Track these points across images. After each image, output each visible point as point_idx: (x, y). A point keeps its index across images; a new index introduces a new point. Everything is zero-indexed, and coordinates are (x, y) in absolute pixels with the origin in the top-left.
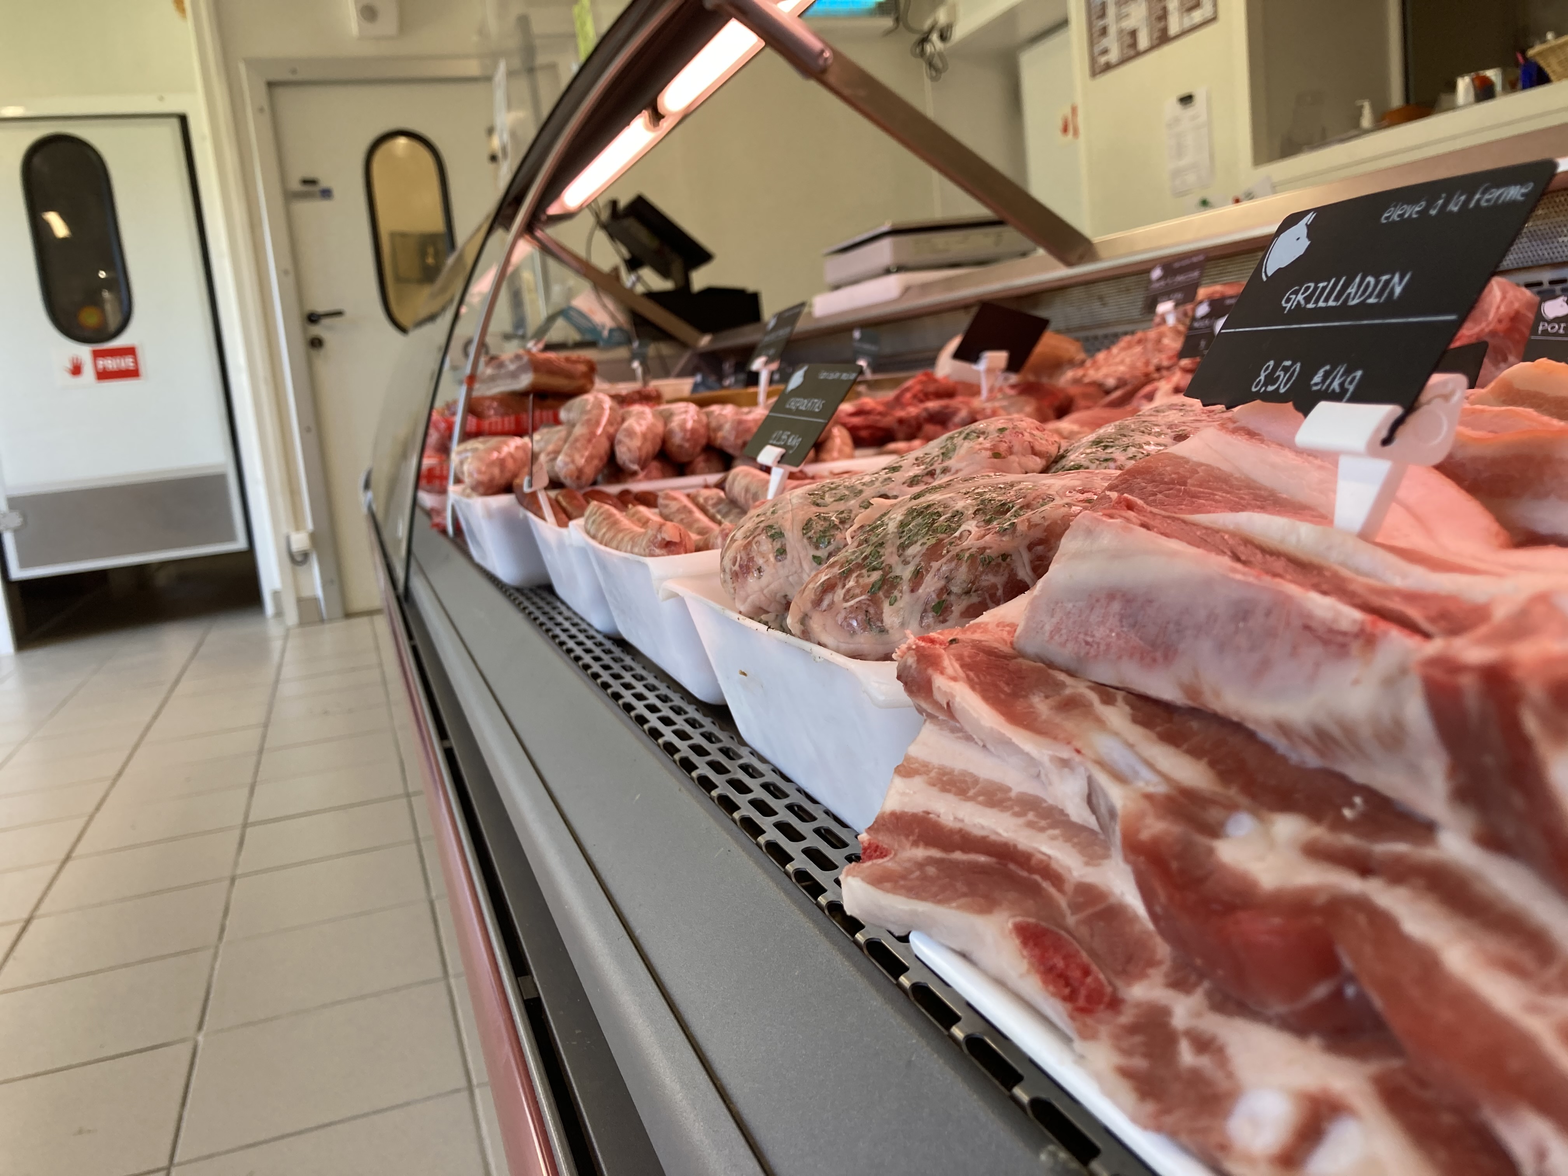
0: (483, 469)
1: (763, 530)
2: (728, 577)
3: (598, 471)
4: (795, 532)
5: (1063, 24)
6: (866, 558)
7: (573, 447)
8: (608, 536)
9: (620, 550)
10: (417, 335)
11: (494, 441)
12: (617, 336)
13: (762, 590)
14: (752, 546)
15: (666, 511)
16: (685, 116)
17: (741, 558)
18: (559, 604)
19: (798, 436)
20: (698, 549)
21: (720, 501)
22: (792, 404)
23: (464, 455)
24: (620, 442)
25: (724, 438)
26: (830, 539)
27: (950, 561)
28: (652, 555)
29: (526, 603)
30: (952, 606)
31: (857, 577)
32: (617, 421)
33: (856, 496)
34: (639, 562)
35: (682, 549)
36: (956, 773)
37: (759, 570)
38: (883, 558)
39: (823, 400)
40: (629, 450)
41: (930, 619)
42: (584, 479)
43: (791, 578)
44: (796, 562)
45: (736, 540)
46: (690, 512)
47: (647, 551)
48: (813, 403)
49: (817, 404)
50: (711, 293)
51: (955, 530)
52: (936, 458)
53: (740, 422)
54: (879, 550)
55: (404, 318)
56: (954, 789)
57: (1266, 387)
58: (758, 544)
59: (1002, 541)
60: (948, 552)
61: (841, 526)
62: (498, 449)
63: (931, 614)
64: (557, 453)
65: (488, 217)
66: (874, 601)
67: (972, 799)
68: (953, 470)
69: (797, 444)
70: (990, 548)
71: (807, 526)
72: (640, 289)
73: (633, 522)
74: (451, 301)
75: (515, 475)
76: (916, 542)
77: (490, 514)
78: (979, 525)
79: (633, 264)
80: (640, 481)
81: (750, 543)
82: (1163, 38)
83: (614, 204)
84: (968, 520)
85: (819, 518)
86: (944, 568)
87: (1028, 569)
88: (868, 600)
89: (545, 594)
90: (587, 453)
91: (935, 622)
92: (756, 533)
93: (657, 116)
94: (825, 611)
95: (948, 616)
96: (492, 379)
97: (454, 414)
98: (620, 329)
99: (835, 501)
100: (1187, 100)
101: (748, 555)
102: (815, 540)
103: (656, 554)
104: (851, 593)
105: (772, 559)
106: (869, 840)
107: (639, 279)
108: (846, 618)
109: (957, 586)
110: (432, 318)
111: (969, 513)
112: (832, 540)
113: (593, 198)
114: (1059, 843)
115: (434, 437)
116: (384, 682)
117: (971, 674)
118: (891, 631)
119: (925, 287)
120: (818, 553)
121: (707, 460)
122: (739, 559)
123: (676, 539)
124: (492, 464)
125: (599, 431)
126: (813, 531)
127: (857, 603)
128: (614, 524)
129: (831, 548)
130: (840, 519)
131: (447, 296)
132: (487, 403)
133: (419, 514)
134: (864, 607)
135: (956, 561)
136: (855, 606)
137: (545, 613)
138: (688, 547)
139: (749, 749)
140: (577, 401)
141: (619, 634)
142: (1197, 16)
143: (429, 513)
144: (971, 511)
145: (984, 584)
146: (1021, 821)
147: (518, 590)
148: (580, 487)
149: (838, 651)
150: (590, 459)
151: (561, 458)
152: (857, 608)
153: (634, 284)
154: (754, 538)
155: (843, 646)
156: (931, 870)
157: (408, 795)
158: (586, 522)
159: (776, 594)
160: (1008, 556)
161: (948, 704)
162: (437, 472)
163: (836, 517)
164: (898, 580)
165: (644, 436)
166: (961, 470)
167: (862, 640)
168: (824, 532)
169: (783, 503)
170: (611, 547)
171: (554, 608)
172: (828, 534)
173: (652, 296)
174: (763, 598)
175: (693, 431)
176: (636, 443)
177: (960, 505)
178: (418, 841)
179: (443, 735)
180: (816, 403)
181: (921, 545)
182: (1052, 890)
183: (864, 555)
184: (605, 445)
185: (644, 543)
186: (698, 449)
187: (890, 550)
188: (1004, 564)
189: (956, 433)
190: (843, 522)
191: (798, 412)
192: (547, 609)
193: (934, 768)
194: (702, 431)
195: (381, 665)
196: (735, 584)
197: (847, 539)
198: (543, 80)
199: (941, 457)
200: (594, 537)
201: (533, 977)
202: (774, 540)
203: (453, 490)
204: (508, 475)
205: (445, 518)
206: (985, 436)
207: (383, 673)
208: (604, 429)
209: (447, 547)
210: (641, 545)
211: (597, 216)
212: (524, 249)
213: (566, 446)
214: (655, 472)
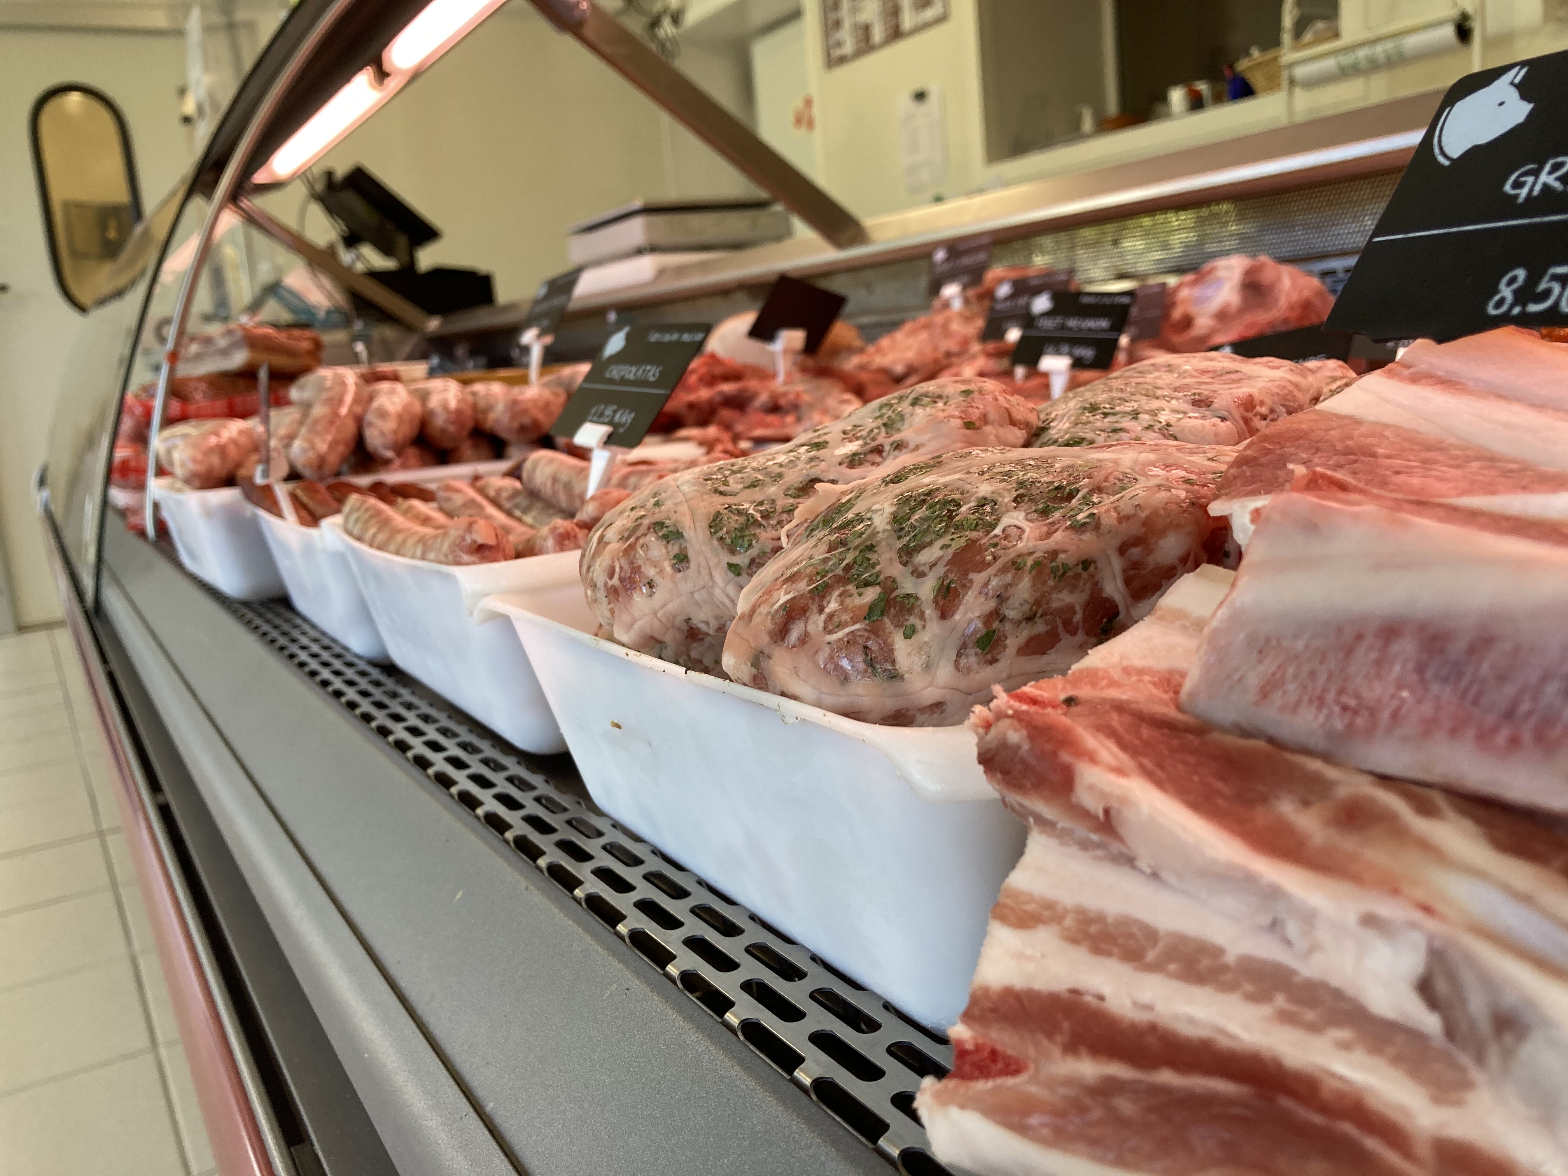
0: (199, 456)
1: (649, 529)
2: (601, 594)
3: (343, 460)
4: (699, 530)
5: (796, 15)
6: (848, 568)
7: (312, 430)
8: (381, 538)
9: (403, 555)
10: (98, 315)
11: (209, 425)
12: (336, 317)
13: (655, 613)
14: (636, 551)
15: (447, 506)
16: (416, 75)
17: (621, 568)
18: (299, 621)
19: (627, 412)
20: (519, 555)
21: (516, 493)
22: (615, 372)
23: (171, 442)
24: (370, 424)
25: (497, 421)
26: (751, 540)
27: (1003, 570)
28: (458, 563)
29: (258, 621)
30: (1006, 638)
31: (840, 595)
32: (365, 400)
33: (775, 481)
34: (439, 573)
35: (500, 555)
36: (1110, 920)
37: (651, 585)
38: (878, 568)
39: (658, 365)
40: (382, 433)
41: (971, 659)
42: (327, 470)
43: (697, 596)
44: (705, 572)
45: (607, 543)
46: (480, 507)
47: (451, 557)
48: (644, 370)
49: (652, 372)
50: (441, 274)
51: (993, 526)
52: (876, 431)
53: (515, 402)
54: (868, 556)
55: (84, 296)
56: (1115, 950)
57: (1524, 305)
58: (645, 548)
59: (1081, 540)
60: (995, 559)
61: (764, 522)
62: (217, 434)
63: (971, 651)
64: (291, 438)
65: (183, 181)
66: (875, 631)
67: (1156, 967)
68: (911, 446)
69: (629, 421)
70: (1065, 551)
71: (715, 523)
72: (360, 267)
73: (410, 519)
74: (143, 272)
75: (239, 465)
76: (930, 544)
77: (208, 513)
78: (1029, 517)
79: (351, 241)
80: (396, 470)
81: (632, 547)
82: (896, 34)
83: (329, 175)
84: (1008, 511)
85: (731, 511)
86: (994, 582)
87: (1120, 582)
88: (866, 630)
89: (281, 610)
90: (329, 438)
91: (979, 663)
92: (639, 533)
93: (382, 75)
94: (794, 646)
95: (1000, 653)
96: (198, 357)
97: (153, 396)
98: (337, 310)
99: (745, 488)
100: (920, 96)
101: (632, 563)
102: (728, 541)
103: (463, 561)
104: (836, 619)
105: (668, 569)
106: (974, 1038)
107: (359, 257)
108: (831, 657)
109: (1014, 609)
110: (119, 294)
111: (1006, 500)
112: (754, 542)
113: (306, 167)
114: (1359, 1055)
115: (127, 424)
116: (68, 704)
117: (1146, 762)
118: (906, 676)
119: (680, 271)
120: (736, 560)
121: (475, 446)
122: (617, 569)
123: (492, 541)
124: (210, 451)
125: (344, 411)
126: (725, 529)
127: (848, 634)
128: (385, 523)
129: (753, 552)
130: (761, 512)
131: (138, 268)
132: (193, 385)
133: (111, 516)
134: (861, 641)
135: (1013, 571)
136: (846, 639)
137: (285, 634)
138: (507, 552)
139: (611, 822)
140: (310, 379)
141: (387, 657)
142: (929, 14)
143: (123, 513)
144: (1008, 499)
145: (1055, 605)
146: (1266, 1010)
147: (246, 604)
148: (322, 479)
149: (819, 705)
150: (333, 445)
151: (297, 445)
152: (850, 642)
153: (353, 262)
154: (637, 539)
155: (829, 700)
156: (1125, 1106)
157: (101, 834)
158: (346, 520)
159: (675, 617)
160: (1090, 563)
161: (1107, 812)
162: (133, 464)
163: (754, 510)
164: (912, 600)
165: (400, 417)
166: (923, 445)
167: (860, 691)
168: (741, 530)
169: (669, 493)
170: (387, 551)
171: (296, 627)
172: (747, 533)
173: (375, 275)
174: (656, 623)
175: (458, 412)
176: (389, 426)
177: (985, 489)
178: (114, 885)
179: (155, 786)
180: (649, 371)
181: (942, 548)
182: (1391, 1157)
183: (844, 563)
184: (350, 428)
185: (445, 548)
186: (465, 433)
187: (887, 555)
188: (1085, 575)
189: (894, 398)
190: (766, 516)
191: (623, 381)
192: (286, 627)
193: (1066, 911)
194: (469, 412)
195: (63, 683)
196: (612, 605)
197: (782, 539)
198: (243, 38)
199: (883, 430)
200: (359, 539)
201: (312, 1145)
202: (668, 542)
203: (155, 487)
204: (230, 464)
205: (144, 519)
206: (944, 400)
207: (66, 694)
208: (350, 409)
209: (147, 552)
210: (440, 550)
211: (310, 185)
212: (229, 220)
213: (303, 431)
214: (412, 461)
